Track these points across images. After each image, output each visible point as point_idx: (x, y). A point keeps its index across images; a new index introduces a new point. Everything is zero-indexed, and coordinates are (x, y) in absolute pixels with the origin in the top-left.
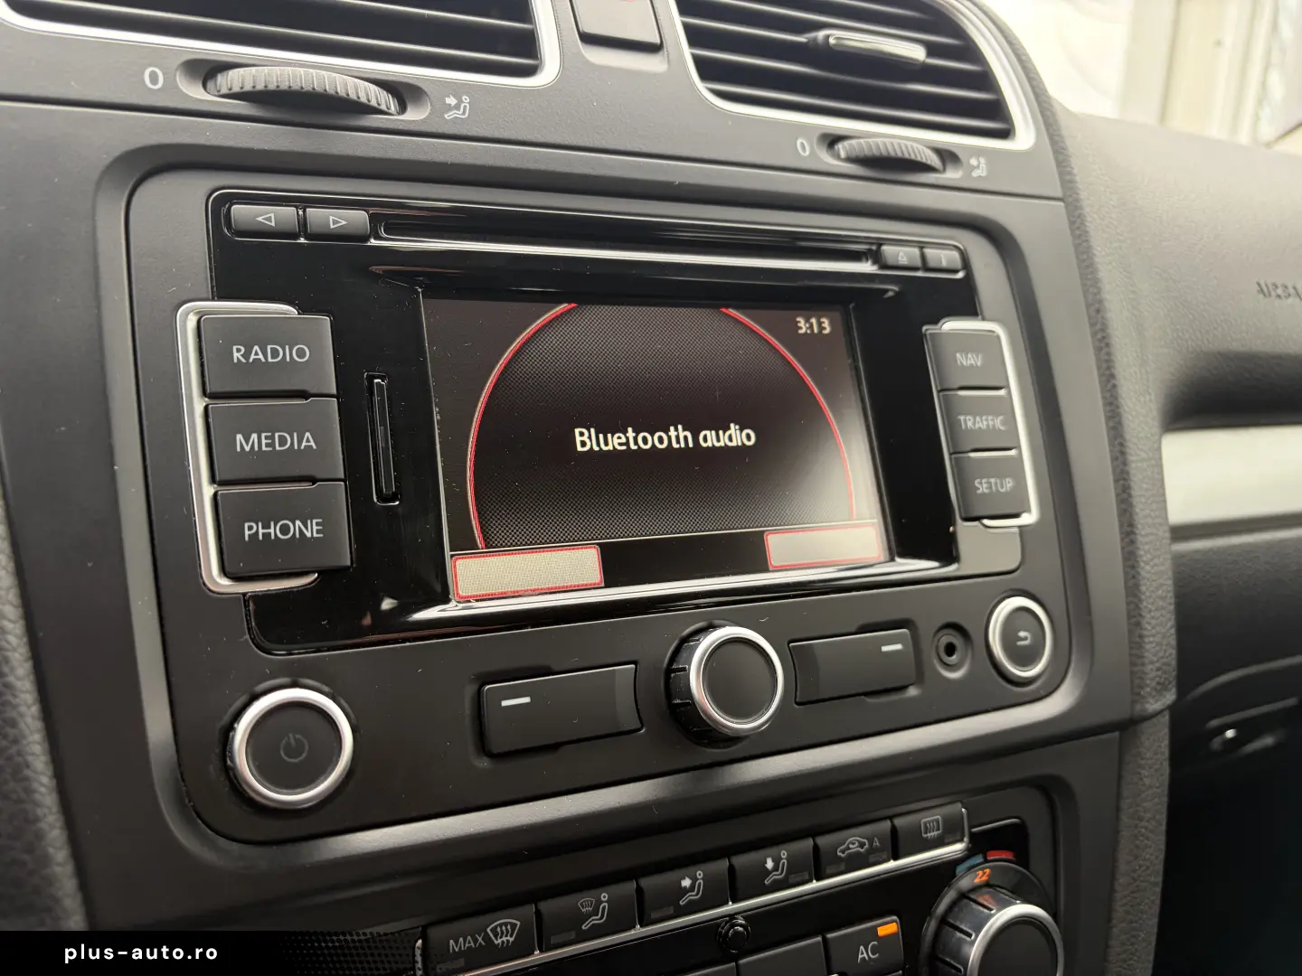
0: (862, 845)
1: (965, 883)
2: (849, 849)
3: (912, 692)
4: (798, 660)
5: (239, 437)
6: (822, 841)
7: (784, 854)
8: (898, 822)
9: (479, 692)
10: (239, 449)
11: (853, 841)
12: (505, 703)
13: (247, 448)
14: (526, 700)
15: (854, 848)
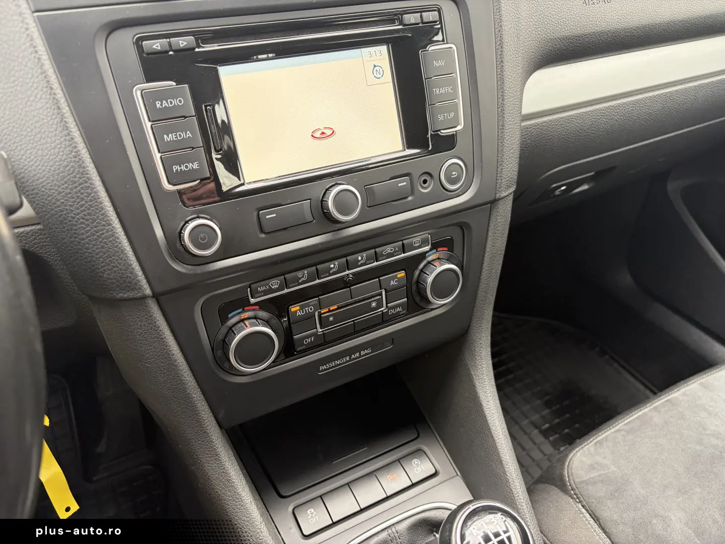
0: (391, 250)
1: (430, 259)
2: (387, 251)
3: (410, 198)
4: (368, 192)
5: (165, 136)
6: (377, 250)
7: (365, 255)
8: (404, 242)
9: (258, 213)
10: (166, 141)
11: (388, 249)
12: (267, 217)
13: (169, 140)
14: (275, 215)
15: (389, 251)
